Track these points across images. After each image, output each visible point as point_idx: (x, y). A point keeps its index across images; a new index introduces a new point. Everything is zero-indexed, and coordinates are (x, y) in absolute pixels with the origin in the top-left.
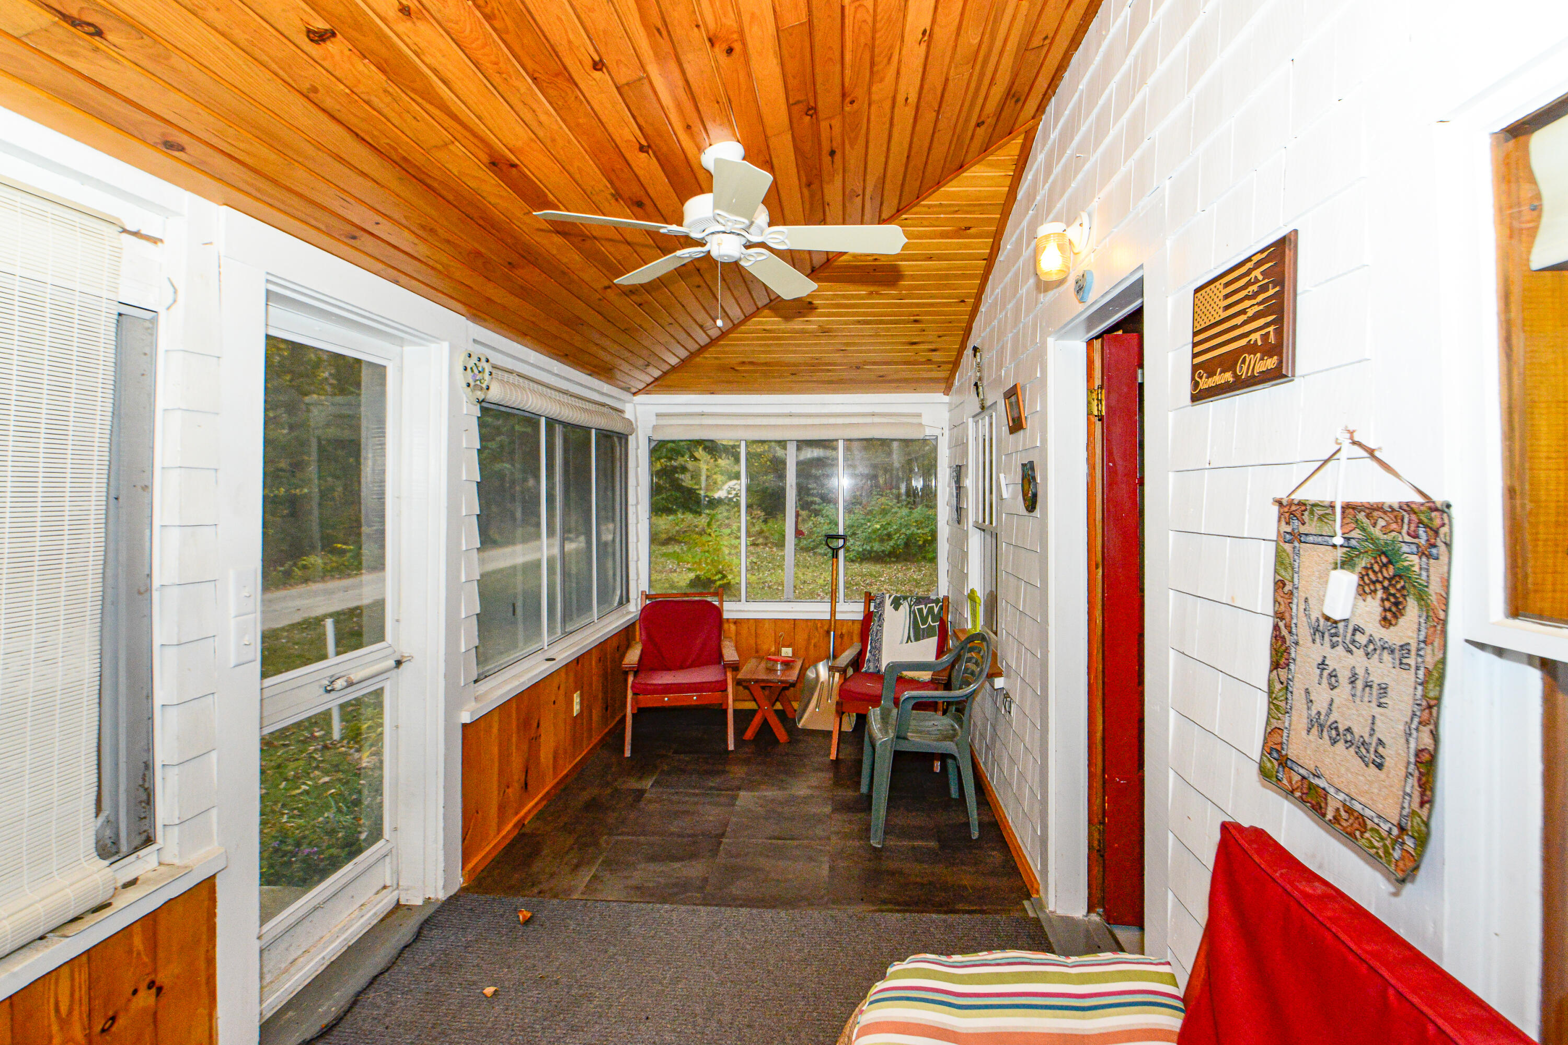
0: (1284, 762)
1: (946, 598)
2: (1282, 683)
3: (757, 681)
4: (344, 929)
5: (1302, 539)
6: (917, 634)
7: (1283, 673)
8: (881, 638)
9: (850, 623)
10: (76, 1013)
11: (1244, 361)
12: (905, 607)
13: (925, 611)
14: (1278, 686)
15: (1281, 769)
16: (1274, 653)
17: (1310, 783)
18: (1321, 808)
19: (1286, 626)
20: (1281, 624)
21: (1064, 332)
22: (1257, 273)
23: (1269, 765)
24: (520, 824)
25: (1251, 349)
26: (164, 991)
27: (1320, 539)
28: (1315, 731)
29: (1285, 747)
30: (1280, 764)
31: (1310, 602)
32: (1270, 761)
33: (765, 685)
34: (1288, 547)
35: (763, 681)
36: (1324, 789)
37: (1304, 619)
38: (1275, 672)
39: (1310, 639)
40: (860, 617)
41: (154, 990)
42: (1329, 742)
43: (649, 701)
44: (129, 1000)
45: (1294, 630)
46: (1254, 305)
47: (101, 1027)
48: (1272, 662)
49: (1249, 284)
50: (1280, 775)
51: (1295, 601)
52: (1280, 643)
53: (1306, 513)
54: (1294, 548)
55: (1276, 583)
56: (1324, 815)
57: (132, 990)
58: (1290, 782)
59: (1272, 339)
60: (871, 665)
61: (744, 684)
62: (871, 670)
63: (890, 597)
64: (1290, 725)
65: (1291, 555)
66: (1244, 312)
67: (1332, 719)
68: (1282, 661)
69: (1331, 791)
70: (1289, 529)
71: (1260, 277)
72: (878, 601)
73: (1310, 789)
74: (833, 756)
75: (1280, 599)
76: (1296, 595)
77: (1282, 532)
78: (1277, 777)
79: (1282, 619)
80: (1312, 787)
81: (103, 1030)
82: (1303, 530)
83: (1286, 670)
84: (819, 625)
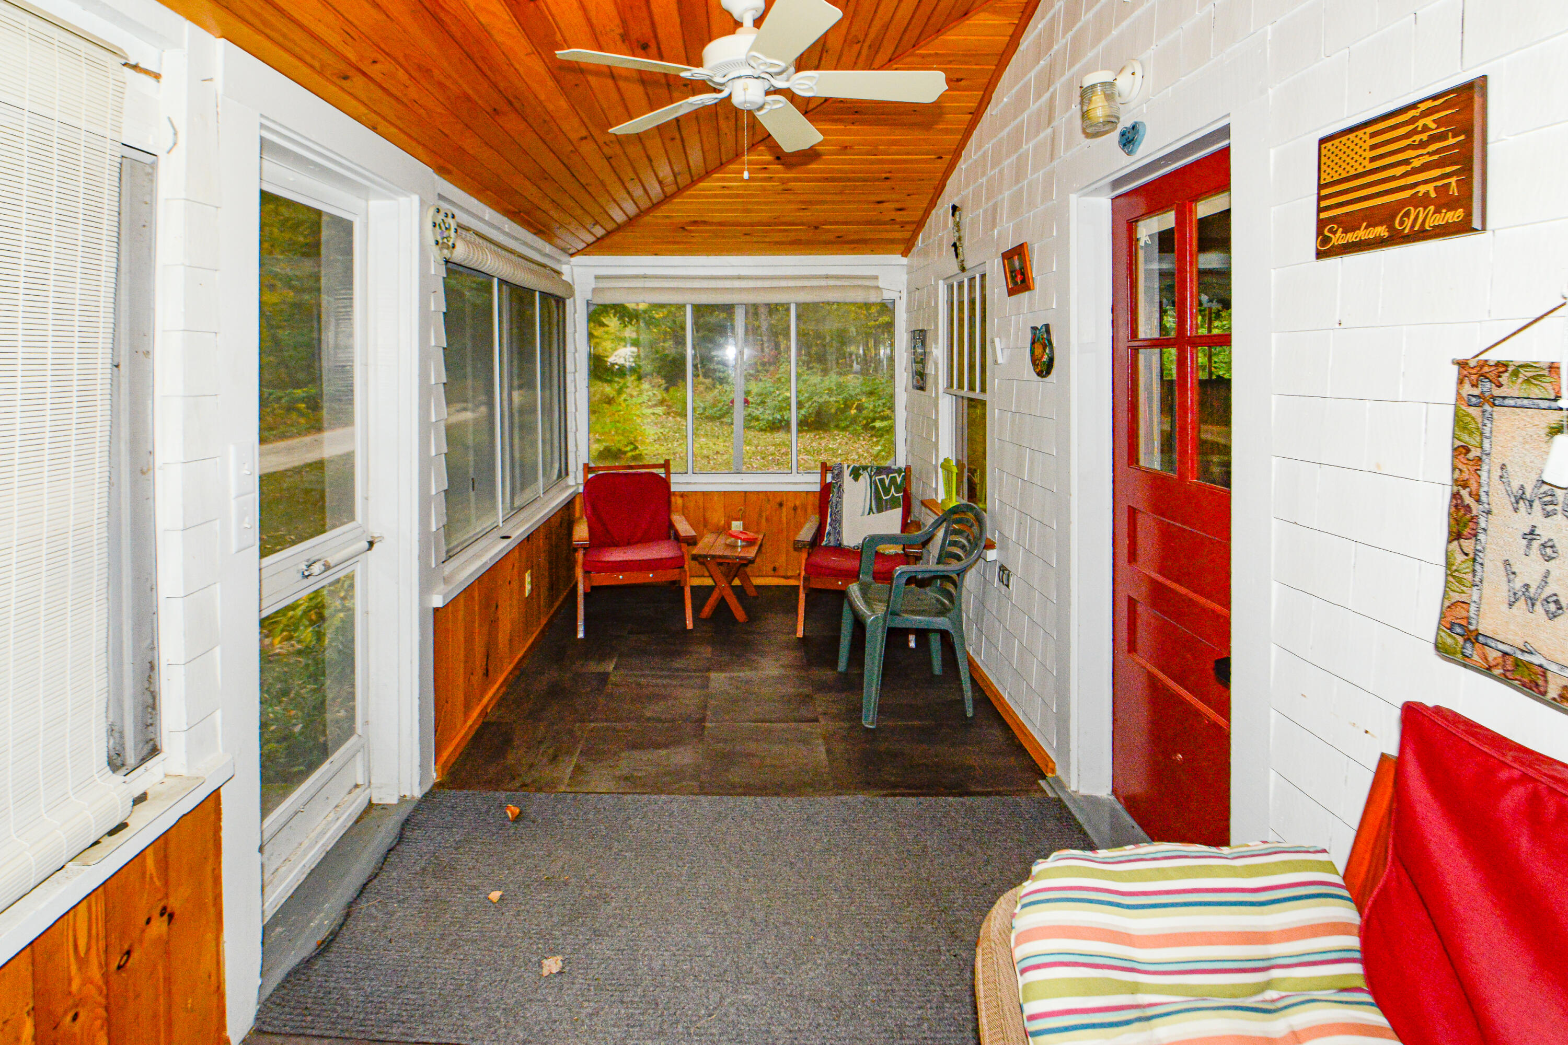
0: (1473, 637)
1: (908, 469)
2: (1466, 554)
3: (713, 557)
4: (323, 833)
5: (1497, 402)
6: (880, 505)
7: (1468, 545)
8: (841, 510)
9: (804, 495)
10: (94, 951)
11: (1407, 214)
12: (864, 478)
13: (887, 482)
14: (1460, 557)
15: (1468, 645)
16: (1453, 522)
17: (1517, 659)
18: (1537, 685)
19: (1470, 494)
20: (1464, 493)
21: (1090, 190)
22: (1429, 121)
23: (1449, 641)
24: (484, 713)
25: (1423, 201)
26: (176, 917)
27: (1525, 402)
28: (1521, 604)
29: (1474, 622)
30: (1466, 640)
31: (1509, 468)
32: (1450, 635)
33: (720, 561)
34: (1474, 411)
35: (720, 557)
36: (1541, 666)
37: (1501, 487)
38: (1455, 543)
39: (1511, 508)
40: (817, 488)
41: (166, 917)
42: (1546, 617)
43: (601, 579)
44: (143, 931)
45: (1484, 498)
46: (1422, 155)
47: (117, 964)
48: (1450, 533)
49: (1415, 132)
50: (1468, 652)
51: (1485, 467)
52: (1462, 512)
53: (1506, 374)
54: (1484, 412)
55: (1455, 450)
56: (1544, 693)
57: (145, 919)
58: (1485, 659)
59: (1454, 190)
60: (832, 538)
61: (701, 560)
62: (832, 544)
63: (848, 467)
64: (1480, 598)
65: (1479, 420)
66: (1406, 162)
67: (1547, 592)
68: (1466, 532)
69: (1553, 668)
70: (1476, 392)
71: (1433, 126)
72: (836, 472)
73: (1517, 665)
74: (800, 634)
75: (1461, 466)
76: (1487, 461)
77: (1464, 395)
78: (1463, 653)
79: (1465, 487)
80: (1518, 663)
81: (119, 967)
82: (1497, 392)
83: (1472, 541)
84: (771, 498)
